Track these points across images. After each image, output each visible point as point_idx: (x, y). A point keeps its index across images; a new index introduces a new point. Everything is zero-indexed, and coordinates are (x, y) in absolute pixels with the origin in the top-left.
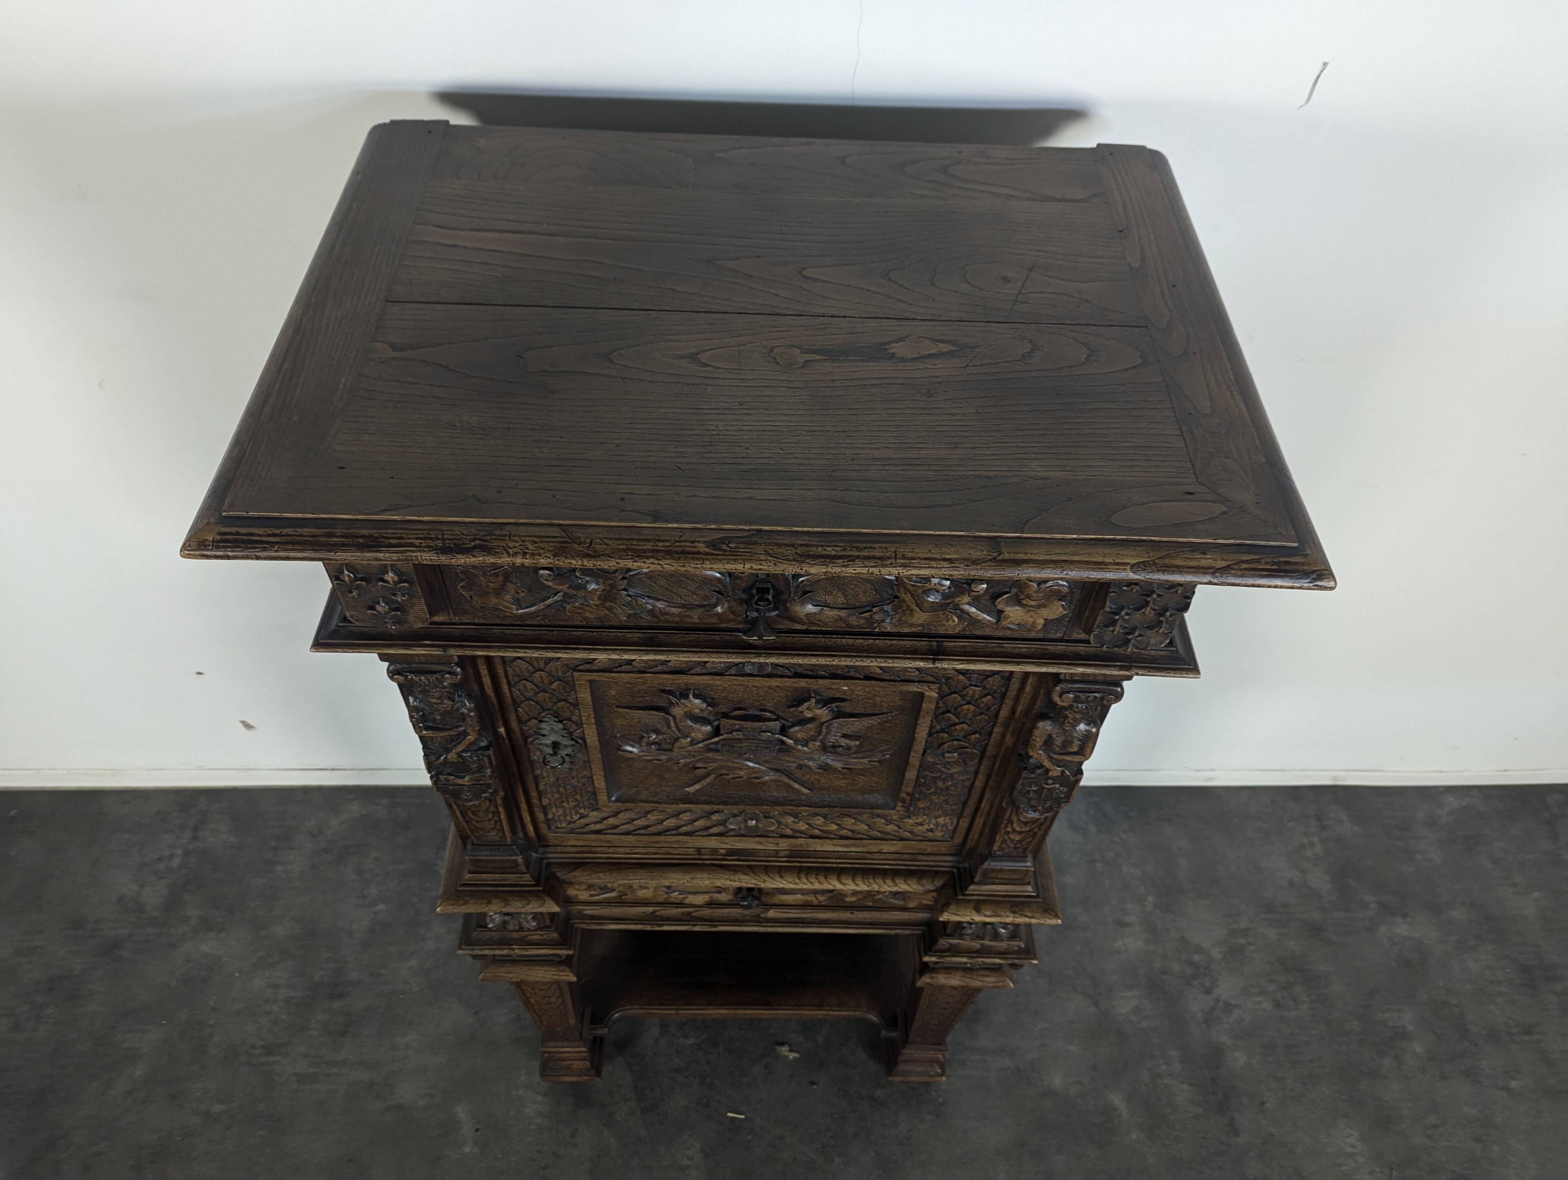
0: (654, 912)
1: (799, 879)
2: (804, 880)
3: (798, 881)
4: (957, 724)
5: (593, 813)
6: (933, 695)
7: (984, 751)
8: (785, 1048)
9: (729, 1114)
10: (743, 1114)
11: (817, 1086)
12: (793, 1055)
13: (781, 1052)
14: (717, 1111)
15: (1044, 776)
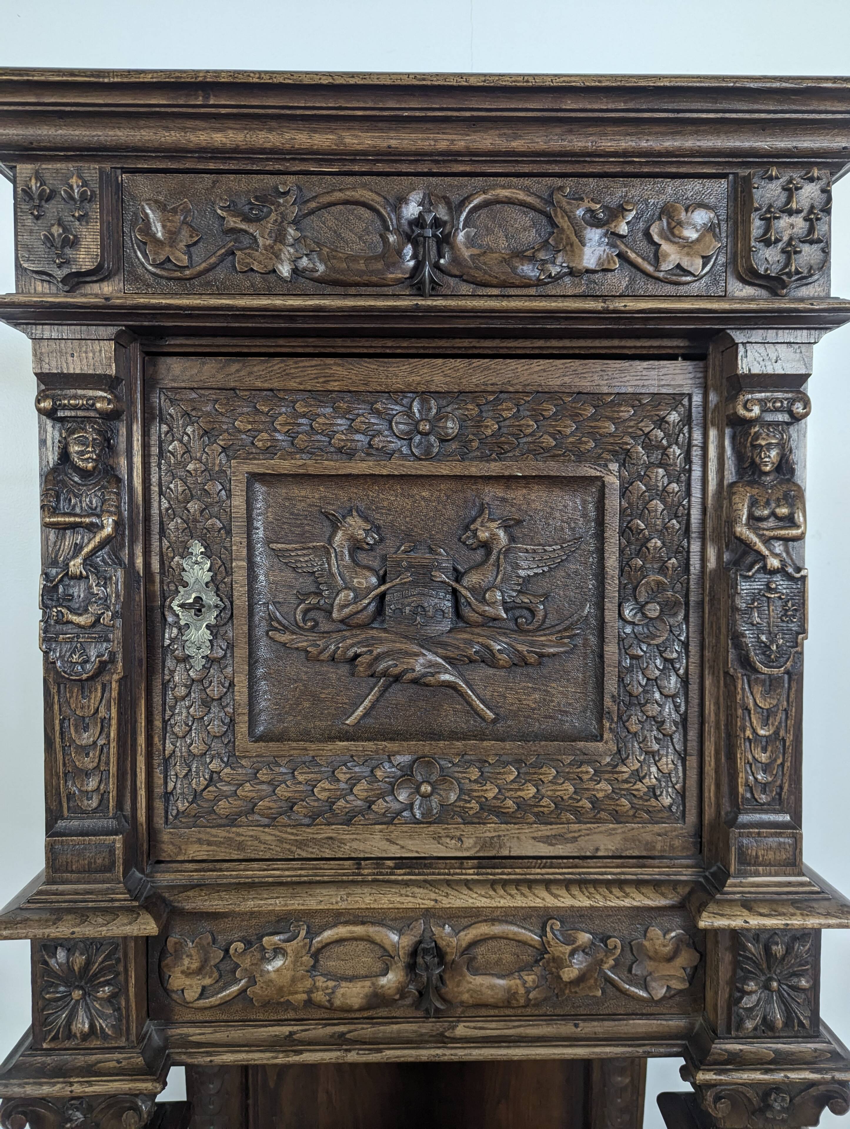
0: (291, 1034)
1: (495, 891)
2: (502, 892)
3: (492, 893)
4: (649, 540)
5: (228, 770)
6: (613, 481)
7: (687, 596)
15: (764, 569)
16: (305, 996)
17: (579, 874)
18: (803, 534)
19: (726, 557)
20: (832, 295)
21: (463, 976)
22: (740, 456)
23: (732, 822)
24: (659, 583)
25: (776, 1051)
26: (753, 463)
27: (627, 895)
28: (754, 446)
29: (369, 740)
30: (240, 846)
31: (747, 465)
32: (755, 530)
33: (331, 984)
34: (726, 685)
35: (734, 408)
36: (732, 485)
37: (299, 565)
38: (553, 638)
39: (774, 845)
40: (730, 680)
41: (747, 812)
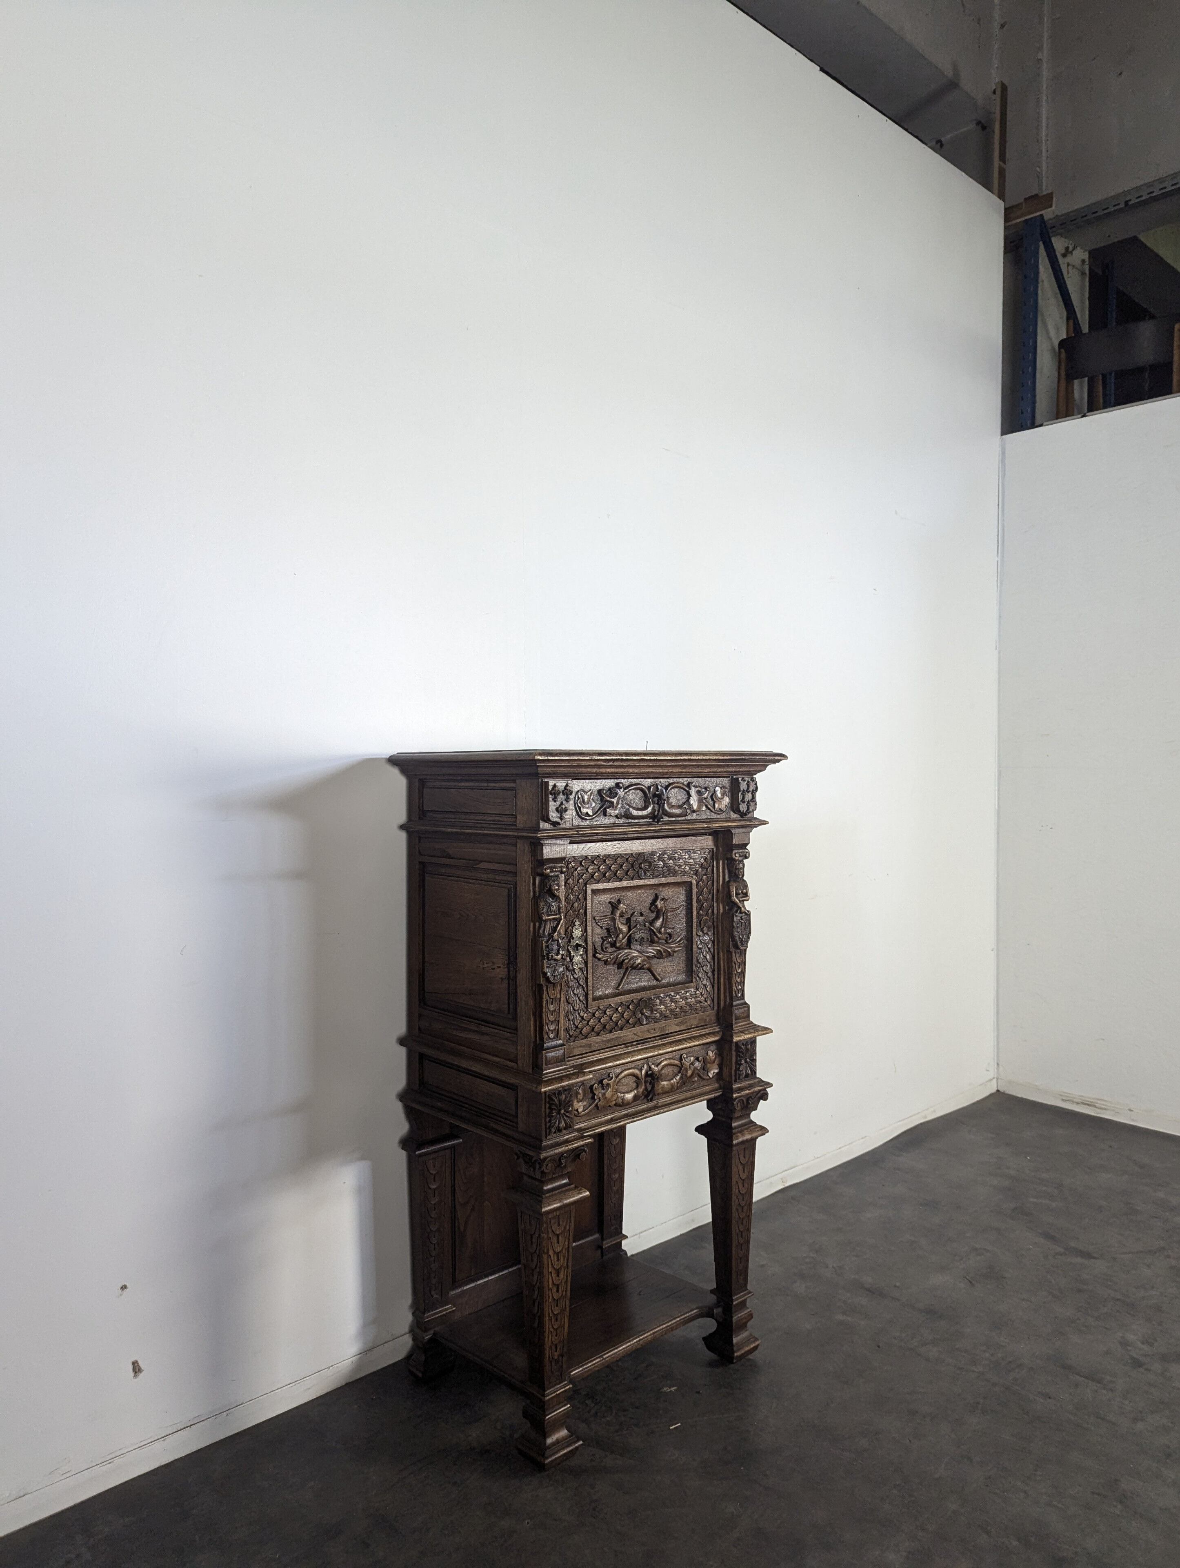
4: (703, 904)
5: (586, 1015)
6: (694, 882)
7: (713, 924)
8: (665, 1389)
9: (671, 1428)
10: (678, 1423)
11: (701, 1392)
12: (673, 1389)
13: (665, 1392)
14: (663, 1431)
15: (741, 913)
16: (615, 1102)
17: (690, 1035)
18: (749, 899)
19: (727, 908)
20: (755, 816)
21: (660, 1082)
22: (730, 872)
23: (731, 1005)
24: (706, 919)
25: (748, 1084)
26: (735, 874)
27: (707, 1038)
28: (736, 868)
29: (627, 994)
30: (589, 1046)
31: (733, 875)
32: (737, 898)
33: (622, 1095)
34: (727, 955)
35: (732, 856)
36: (729, 882)
37: (604, 925)
38: (677, 945)
39: (743, 1011)
40: (729, 952)
41: (736, 1001)
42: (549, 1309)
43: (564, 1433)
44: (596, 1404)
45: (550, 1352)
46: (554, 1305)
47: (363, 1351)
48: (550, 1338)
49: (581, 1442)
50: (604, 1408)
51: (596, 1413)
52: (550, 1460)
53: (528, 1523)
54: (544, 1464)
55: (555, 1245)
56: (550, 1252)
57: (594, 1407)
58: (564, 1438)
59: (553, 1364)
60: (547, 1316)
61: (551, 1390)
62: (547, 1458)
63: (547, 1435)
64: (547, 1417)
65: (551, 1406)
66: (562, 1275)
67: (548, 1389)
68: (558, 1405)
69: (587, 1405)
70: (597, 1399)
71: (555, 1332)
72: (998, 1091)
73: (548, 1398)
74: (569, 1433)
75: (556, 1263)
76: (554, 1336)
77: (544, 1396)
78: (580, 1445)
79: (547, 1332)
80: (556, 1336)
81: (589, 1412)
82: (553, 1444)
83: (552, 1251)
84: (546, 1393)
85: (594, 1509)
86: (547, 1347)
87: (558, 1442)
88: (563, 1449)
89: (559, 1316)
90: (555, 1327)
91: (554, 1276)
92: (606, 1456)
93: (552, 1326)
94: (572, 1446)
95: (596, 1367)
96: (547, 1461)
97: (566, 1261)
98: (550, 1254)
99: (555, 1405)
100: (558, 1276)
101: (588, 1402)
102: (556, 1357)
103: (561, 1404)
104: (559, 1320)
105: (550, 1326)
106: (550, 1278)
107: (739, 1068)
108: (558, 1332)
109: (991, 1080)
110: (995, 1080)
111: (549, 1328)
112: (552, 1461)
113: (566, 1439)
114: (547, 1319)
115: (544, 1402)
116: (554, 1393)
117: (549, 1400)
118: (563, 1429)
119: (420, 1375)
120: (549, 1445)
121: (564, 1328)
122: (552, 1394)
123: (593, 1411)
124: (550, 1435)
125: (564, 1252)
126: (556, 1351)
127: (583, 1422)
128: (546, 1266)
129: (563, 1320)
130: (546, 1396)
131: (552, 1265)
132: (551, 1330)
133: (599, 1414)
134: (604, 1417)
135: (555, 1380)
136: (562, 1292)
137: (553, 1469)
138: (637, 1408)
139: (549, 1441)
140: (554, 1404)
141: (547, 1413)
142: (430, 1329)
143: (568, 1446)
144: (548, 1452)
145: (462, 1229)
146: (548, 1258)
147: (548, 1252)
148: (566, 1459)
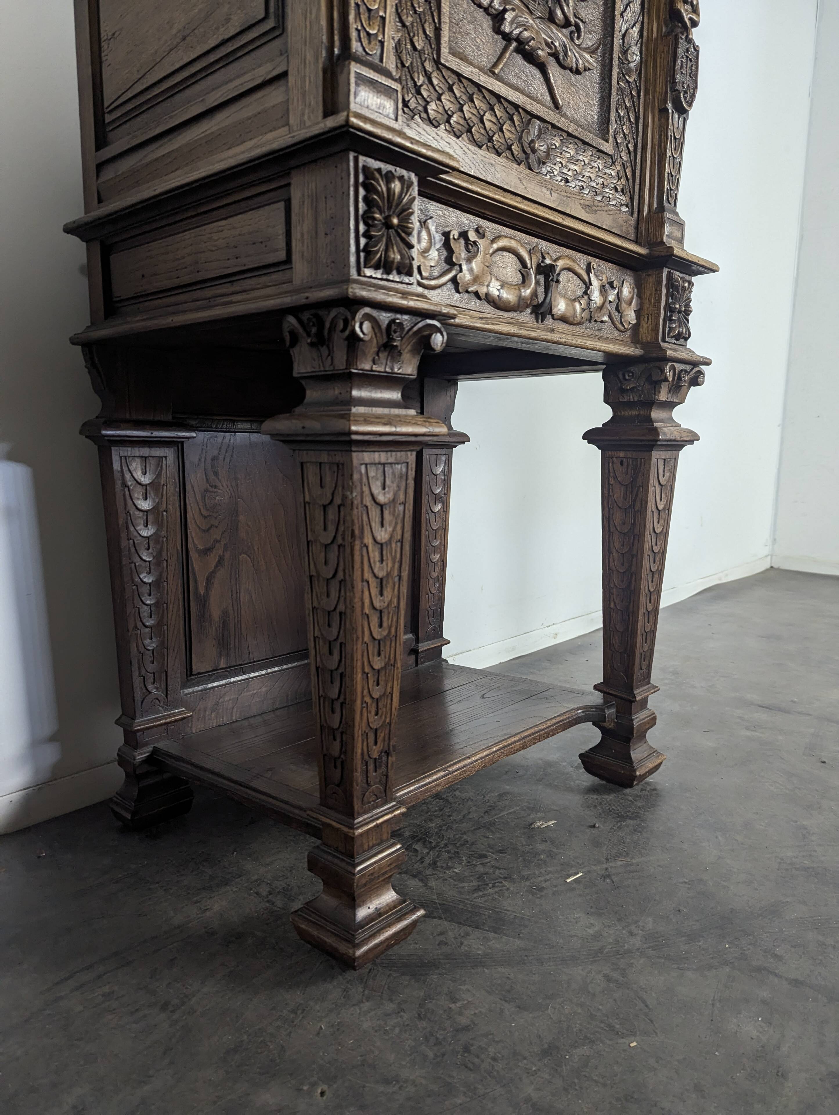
7: (641, 54)
8: (538, 824)
9: (568, 881)
10: (578, 874)
11: (597, 825)
12: (551, 823)
13: (539, 827)
14: (556, 886)
15: (688, 39)
21: (556, 294)
29: (509, 88)
33: (499, 285)
38: (589, 55)
40: (665, 113)
41: (667, 209)
42: (363, 656)
43: (389, 896)
44: (432, 848)
45: (365, 743)
46: (373, 652)
47: (35, 785)
48: (365, 714)
49: (421, 912)
50: (445, 855)
51: (435, 863)
52: (365, 948)
53: (322, 1094)
54: (354, 960)
55: (376, 525)
56: (366, 538)
57: (428, 853)
58: (391, 907)
59: (371, 767)
60: (359, 670)
61: (365, 816)
62: (359, 946)
63: (358, 901)
64: (359, 868)
65: (366, 847)
66: (388, 593)
67: (360, 815)
68: (379, 844)
69: (416, 851)
70: (431, 842)
71: (374, 705)
72: (772, 567)
73: (360, 831)
74: (399, 896)
75: (378, 564)
76: (373, 713)
77: (352, 827)
78: (419, 918)
79: (359, 702)
80: (377, 714)
81: (422, 860)
82: (370, 919)
83: (370, 537)
84: (356, 821)
85: (466, 1049)
86: (358, 733)
87: (379, 913)
88: (390, 925)
89: (382, 674)
90: (376, 695)
91: (374, 591)
92: (467, 934)
93: (369, 692)
94: (405, 919)
95: (439, 785)
96: (359, 952)
97: (397, 565)
98: (366, 541)
99: (373, 846)
100: (381, 594)
101: (418, 846)
102: (375, 755)
103: (381, 844)
104: (382, 683)
105: (366, 692)
106: (366, 593)
107: (671, 316)
108: (380, 705)
109: (767, 556)
110: (769, 557)
111: (363, 697)
112: (370, 950)
113: (395, 907)
114: (359, 676)
115: (353, 839)
116: (373, 821)
117: (361, 835)
118: (388, 890)
119: (129, 816)
120: (362, 921)
121: (392, 700)
122: (367, 824)
123: (427, 860)
124: (363, 903)
125: (394, 545)
126: (376, 743)
127: (414, 876)
128: (357, 565)
129: (389, 685)
130: (358, 828)
131: (370, 566)
132: (367, 699)
133: (439, 864)
134: (449, 868)
135: (373, 798)
136: (390, 627)
137: (369, 965)
138: (501, 852)
139: (362, 913)
140: (371, 844)
141: (357, 861)
142: (147, 744)
143: (399, 920)
144: (360, 936)
145: (202, 591)
146: (361, 548)
147: (362, 538)
148: (395, 944)
